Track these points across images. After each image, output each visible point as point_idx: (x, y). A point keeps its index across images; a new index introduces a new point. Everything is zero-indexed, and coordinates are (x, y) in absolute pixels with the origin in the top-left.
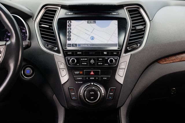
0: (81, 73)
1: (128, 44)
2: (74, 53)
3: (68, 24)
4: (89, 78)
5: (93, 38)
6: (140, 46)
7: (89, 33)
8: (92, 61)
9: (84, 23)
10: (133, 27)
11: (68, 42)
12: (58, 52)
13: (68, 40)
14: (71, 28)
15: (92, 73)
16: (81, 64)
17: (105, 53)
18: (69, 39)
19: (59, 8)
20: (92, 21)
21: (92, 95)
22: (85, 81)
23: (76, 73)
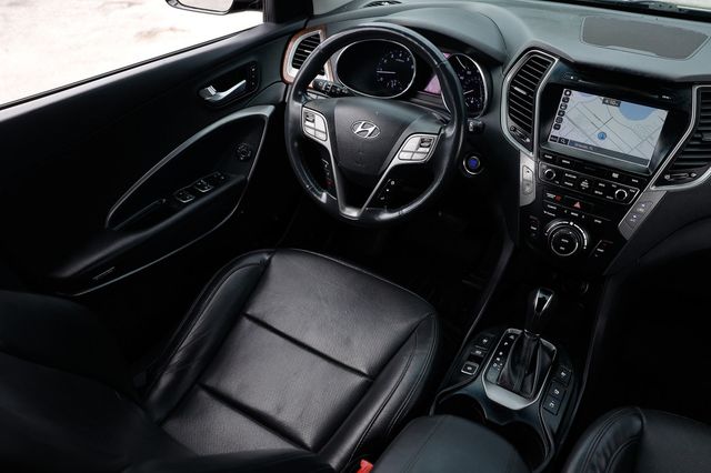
0: (559, 198)
1: (671, 169)
2: (557, 158)
3: (563, 95)
4: (569, 212)
5: (603, 136)
6: (695, 178)
7: (599, 124)
8: (585, 184)
9: (595, 101)
10: (698, 132)
11: (554, 132)
12: (530, 147)
13: (555, 128)
14: (566, 106)
15: (577, 205)
16: (562, 183)
17: (615, 175)
18: (557, 127)
19: (557, 60)
20: (613, 101)
21: (564, 244)
22: (560, 215)
23: (550, 195)
